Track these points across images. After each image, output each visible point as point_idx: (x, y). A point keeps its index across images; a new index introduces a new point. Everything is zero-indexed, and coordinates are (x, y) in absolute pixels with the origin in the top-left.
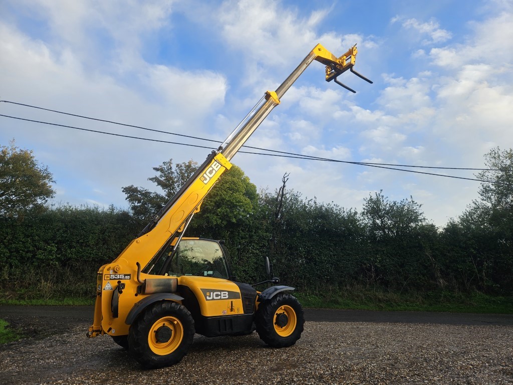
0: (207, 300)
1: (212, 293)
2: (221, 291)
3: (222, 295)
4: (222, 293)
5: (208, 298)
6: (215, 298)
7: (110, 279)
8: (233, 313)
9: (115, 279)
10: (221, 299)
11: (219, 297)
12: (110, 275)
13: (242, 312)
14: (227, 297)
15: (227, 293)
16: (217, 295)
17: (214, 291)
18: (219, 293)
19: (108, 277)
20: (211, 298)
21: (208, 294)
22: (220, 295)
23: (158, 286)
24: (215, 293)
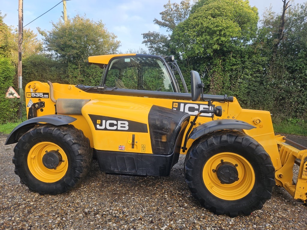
0: (97, 129)
1: (104, 121)
2: (117, 120)
3: (119, 125)
4: (119, 122)
5: (98, 126)
6: (108, 127)
7: (32, 97)
8: (135, 150)
9: (35, 97)
10: (117, 130)
11: (115, 128)
12: (31, 93)
13: (149, 150)
14: (127, 128)
15: (127, 123)
16: (111, 125)
17: (107, 119)
18: (115, 122)
19: (29, 95)
20: (103, 127)
21: (99, 121)
22: (117, 125)
23: (69, 106)
24: (109, 122)
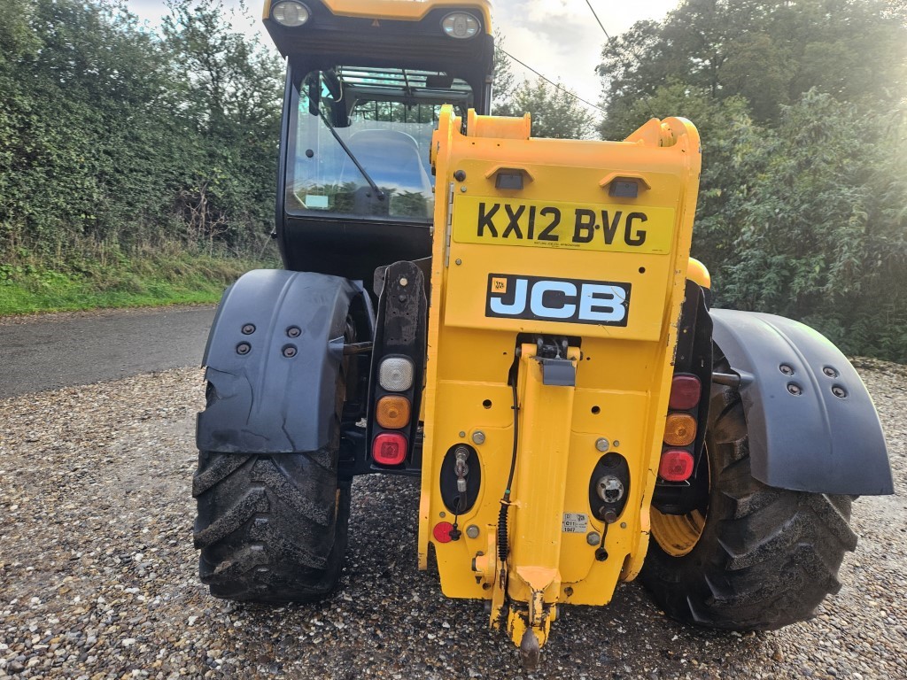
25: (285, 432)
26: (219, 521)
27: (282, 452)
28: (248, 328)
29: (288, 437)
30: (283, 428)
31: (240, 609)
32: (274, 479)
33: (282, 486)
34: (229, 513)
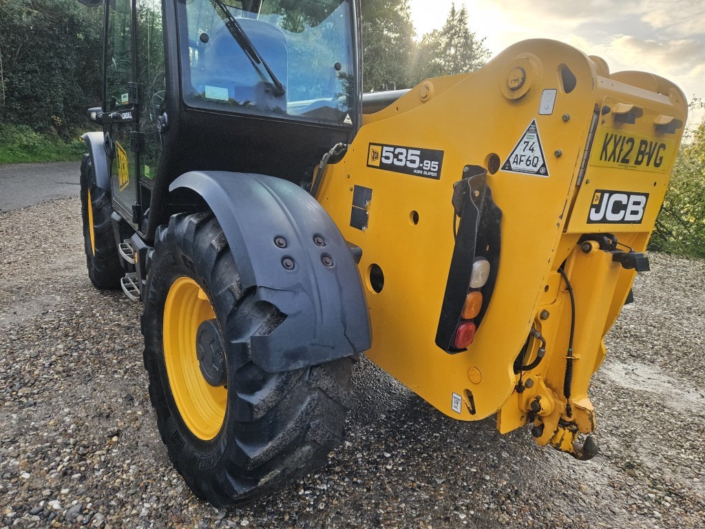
25: (347, 338)
26: (281, 435)
27: (345, 356)
28: (281, 241)
29: (349, 342)
30: (345, 334)
31: (229, 511)
32: (326, 382)
33: (333, 386)
34: (291, 425)
